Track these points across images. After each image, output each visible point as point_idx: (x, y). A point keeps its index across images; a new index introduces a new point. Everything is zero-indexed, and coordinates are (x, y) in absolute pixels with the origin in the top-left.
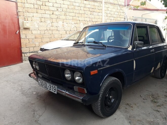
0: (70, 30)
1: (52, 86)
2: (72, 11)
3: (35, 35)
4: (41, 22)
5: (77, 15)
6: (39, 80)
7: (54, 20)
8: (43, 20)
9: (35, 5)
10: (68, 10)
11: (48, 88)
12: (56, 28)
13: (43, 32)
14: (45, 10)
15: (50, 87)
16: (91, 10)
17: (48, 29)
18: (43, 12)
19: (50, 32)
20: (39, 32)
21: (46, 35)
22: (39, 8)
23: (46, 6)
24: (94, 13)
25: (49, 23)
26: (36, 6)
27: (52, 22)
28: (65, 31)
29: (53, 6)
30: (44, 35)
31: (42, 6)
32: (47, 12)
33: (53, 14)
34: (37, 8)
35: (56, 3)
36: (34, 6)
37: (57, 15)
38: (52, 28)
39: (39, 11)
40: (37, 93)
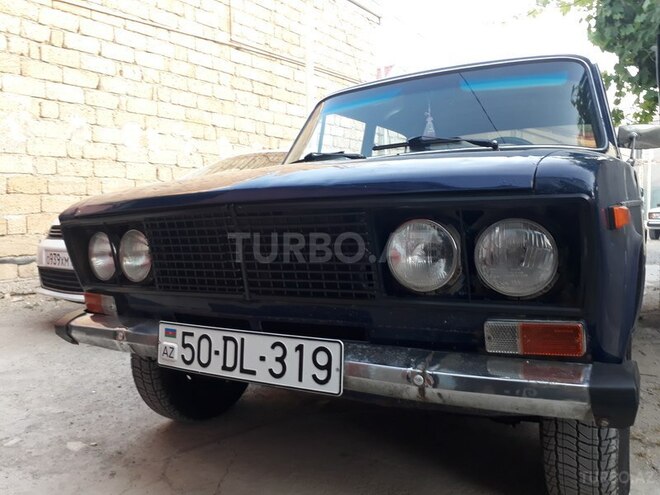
0: (177, 165)
1: (300, 348)
2: (181, 83)
3: (8, 176)
4: (42, 117)
5: (204, 103)
6: (171, 334)
7: (104, 117)
8: (50, 109)
9: (13, 39)
10: (168, 80)
11: (253, 373)
12: (112, 153)
13: (48, 167)
14: (61, 66)
15: (280, 360)
16: (259, 88)
17: (76, 153)
18: (52, 72)
19: (85, 168)
20: (27, 165)
21: (61, 179)
22: (35, 54)
23: (66, 48)
24: (273, 104)
25: (81, 128)
26: (18, 45)
27: (96, 124)
28: (153, 169)
29: (100, 54)
30: (52, 179)
31: (45, 48)
32: (71, 76)
33: (97, 88)
34: (25, 52)
35: (114, 41)
36: (8, 41)
37: (119, 95)
38: (91, 151)
39: (34, 68)
40: (94, 447)
